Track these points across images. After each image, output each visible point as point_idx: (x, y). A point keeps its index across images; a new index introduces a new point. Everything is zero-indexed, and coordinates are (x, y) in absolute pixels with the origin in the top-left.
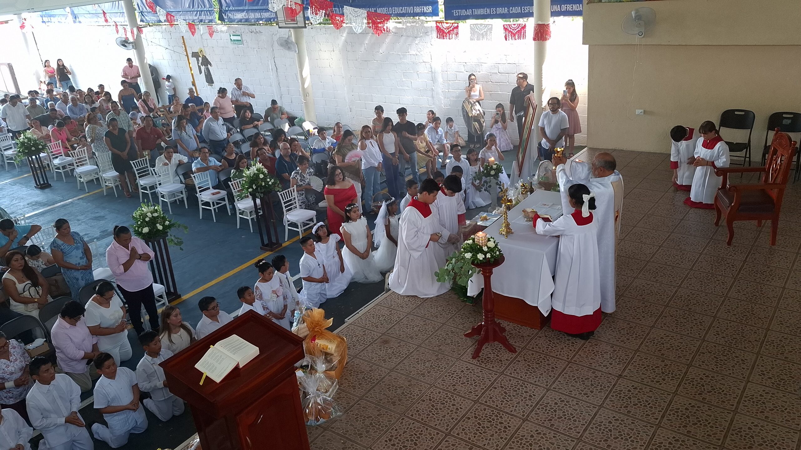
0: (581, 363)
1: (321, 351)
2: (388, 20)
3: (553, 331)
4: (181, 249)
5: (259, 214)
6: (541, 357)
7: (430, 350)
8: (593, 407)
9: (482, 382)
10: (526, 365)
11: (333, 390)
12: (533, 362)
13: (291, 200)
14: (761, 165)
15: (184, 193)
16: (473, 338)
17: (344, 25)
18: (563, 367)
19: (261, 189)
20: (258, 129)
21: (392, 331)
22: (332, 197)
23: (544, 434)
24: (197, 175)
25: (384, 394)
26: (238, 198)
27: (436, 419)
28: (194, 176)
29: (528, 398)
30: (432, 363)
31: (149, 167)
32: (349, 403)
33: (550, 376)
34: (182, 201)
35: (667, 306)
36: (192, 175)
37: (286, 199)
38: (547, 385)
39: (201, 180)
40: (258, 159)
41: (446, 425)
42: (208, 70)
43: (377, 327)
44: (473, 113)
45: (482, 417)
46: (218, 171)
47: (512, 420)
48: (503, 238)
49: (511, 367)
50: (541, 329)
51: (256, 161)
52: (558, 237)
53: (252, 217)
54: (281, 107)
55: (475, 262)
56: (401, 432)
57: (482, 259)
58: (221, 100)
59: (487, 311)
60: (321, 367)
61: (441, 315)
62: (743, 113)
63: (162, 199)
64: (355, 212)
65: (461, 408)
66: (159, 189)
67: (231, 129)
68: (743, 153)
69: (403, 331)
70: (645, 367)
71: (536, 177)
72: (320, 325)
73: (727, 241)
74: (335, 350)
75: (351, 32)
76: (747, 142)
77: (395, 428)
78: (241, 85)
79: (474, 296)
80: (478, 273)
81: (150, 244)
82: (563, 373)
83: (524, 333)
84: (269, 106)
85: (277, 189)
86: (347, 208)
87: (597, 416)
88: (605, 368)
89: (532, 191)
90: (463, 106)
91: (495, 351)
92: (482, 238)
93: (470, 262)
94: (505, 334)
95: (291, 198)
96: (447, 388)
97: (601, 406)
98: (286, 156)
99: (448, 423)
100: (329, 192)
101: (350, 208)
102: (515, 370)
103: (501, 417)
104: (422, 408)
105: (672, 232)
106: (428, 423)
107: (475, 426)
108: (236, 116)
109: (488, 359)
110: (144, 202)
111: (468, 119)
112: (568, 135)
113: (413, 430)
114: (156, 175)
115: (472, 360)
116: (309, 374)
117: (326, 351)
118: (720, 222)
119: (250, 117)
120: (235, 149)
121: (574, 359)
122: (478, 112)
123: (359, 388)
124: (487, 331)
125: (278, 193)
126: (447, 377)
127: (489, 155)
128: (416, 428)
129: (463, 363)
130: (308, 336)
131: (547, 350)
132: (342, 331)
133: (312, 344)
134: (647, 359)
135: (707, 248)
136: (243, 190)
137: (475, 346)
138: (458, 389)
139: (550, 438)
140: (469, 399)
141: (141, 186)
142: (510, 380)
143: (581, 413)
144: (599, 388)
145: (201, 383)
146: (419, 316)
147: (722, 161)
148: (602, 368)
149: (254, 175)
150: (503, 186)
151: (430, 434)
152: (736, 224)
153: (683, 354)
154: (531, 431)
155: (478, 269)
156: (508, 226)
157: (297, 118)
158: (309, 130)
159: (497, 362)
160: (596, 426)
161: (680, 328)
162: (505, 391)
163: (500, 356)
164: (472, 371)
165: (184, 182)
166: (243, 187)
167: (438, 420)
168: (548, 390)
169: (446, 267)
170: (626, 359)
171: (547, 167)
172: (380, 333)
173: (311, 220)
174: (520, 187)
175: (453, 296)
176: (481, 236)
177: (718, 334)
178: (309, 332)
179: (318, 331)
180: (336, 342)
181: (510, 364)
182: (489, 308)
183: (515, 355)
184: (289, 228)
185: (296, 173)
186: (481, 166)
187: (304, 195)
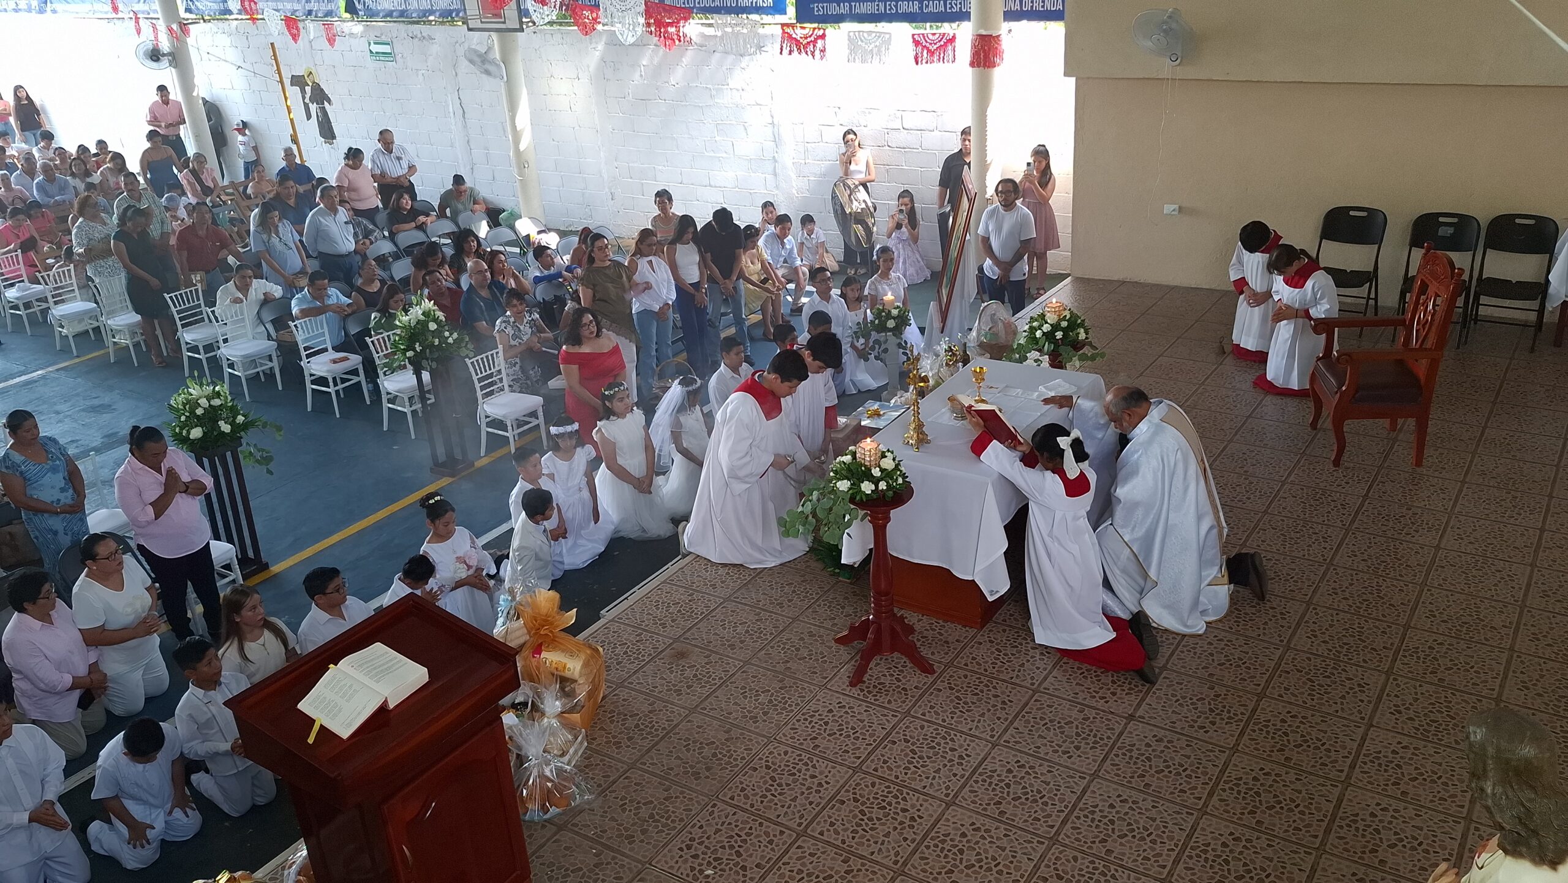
0: (1056, 693)
1: (553, 675)
2: (686, 19)
3: (1004, 631)
4: (270, 472)
5: (428, 402)
6: (982, 682)
7: (769, 670)
8: (1080, 777)
9: (868, 731)
10: (953, 697)
11: (576, 752)
12: (966, 691)
13: (491, 376)
14: (1398, 314)
15: (275, 358)
16: (852, 647)
17: (599, 27)
18: (1024, 700)
19: (431, 352)
20: (425, 232)
21: (693, 634)
22: (575, 368)
23: (986, 831)
24: (301, 323)
25: (678, 758)
26: (385, 369)
27: (779, 804)
28: (295, 326)
29: (956, 760)
30: (772, 695)
31: (203, 305)
32: (609, 776)
33: (999, 718)
34: (270, 375)
36: (292, 324)
37: (481, 373)
38: (992, 736)
39: (309, 333)
40: (426, 291)
41: (797, 815)
42: (324, 111)
43: (664, 625)
44: (854, 207)
45: (868, 799)
46: (344, 315)
47: (925, 804)
48: (912, 452)
49: (923, 702)
50: (982, 628)
51: (421, 295)
53: (414, 408)
54: (472, 189)
55: (856, 499)
56: (710, 831)
57: (870, 492)
58: (352, 173)
59: (879, 594)
60: (553, 705)
61: (790, 601)
62: (1364, 214)
63: (230, 371)
64: (621, 400)
65: (828, 783)
66: (225, 351)
67: (371, 232)
68: (1362, 291)
69: (715, 634)
70: (1178, 700)
71: (974, 333)
72: (551, 624)
73: (1333, 457)
74: (580, 673)
75: (614, 42)
76: (1371, 270)
77: (699, 824)
78: (392, 143)
79: (855, 563)
80: (862, 520)
81: (205, 461)
82: (1023, 713)
83: (950, 635)
84: (449, 185)
85: (464, 351)
86: (606, 393)
87: (1088, 794)
88: (1102, 700)
89: (966, 361)
90: (834, 192)
91: (894, 671)
92: (870, 451)
93: (847, 499)
94: (913, 638)
95: (493, 370)
96: (801, 744)
97: (1095, 775)
98: (481, 286)
99: (802, 812)
100: (570, 359)
101: (612, 392)
102: (932, 707)
103: (904, 799)
104: (751, 784)
105: (1228, 443)
106: (764, 812)
107: (855, 816)
108: (381, 206)
109: (879, 687)
110: (192, 376)
111: (844, 219)
112: (1035, 254)
113: (733, 826)
114: (217, 321)
115: (849, 688)
116: (529, 719)
117: (562, 674)
118: (1320, 422)
119: (409, 207)
120: (379, 271)
121: (1045, 685)
122: (863, 206)
123: (628, 746)
124: (878, 632)
125: (467, 360)
126: (800, 723)
127: (883, 289)
128: (739, 824)
129: (832, 695)
130: (528, 645)
131: (994, 668)
132: (595, 635)
133: (534, 662)
134: (1182, 684)
135: (1296, 471)
136: (394, 353)
137: (856, 661)
138: (822, 746)
139: (998, 838)
140: (841, 765)
141: (187, 343)
142: (922, 727)
143: (1057, 790)
144: (1091, 739)
145: (311, 740)
146: (746, 604)
147: (1323, 308)
148: (1097, 701)
149: (417, 323)
150: (912, 351)
151: (767, 834)
152: (1349, 426)
153: (1249, 673)
154: (962, 825)
155: (861, 513)
156: (920, 427)
157: (504, 211)
158: (528, 236)
159: (898, 692)
160: (1086, 813)
161: (1243, 625)
162: (912, 748)
163: (904, 681)
164: (849, 711)
165: (275, 338)
166: (396, 347)
167: (783, 806)
168: (994, 746)
169: (801, 507)
171: (994, 314)
172: (671, 638)
173: (533, 414)
174: (943, 353)
175: (814, 564)
176: (869, 448)
177: (1315, 636)
178: (528, 637)
179: (546, 635)
180: (583, 657)
181: (922, 696)
182: (883, 586)
183: (931, 679)
184: (490, 430)
185: (504, 322)
186: (868, 311)
187: (518, 366)
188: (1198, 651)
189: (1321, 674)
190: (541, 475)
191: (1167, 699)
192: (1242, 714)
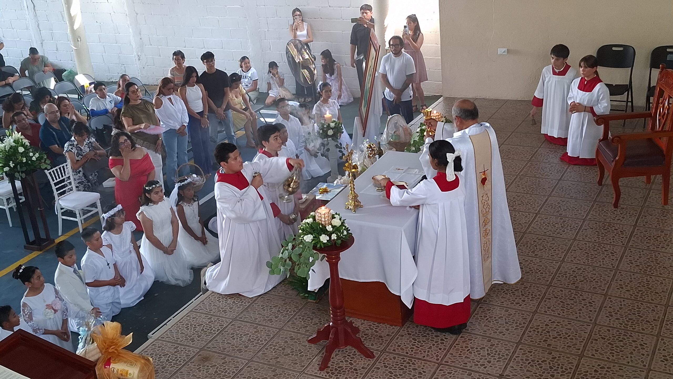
0: (453, 364)
3: (417, 327)
5: (21, 201)
6: (405, 361)
10: (387, 372)
12: (396, 367)
13: (63, 181)
14: (646, 110)
16: (320, 344)
18: (433, 370)
19: (21, 167)
20: (11, 87)
21: (213, 345)
35: (549, 286)
37: (56, 179)
40: (15, 126)
43: (193, 340)
44: (301, 58)
48: (352, 214)
50: (403, 326)
51: (12, 130)
52: (417, 208)
53: (10, 206)
55: (317, 247)
57: (326, 242)
59: (335, 308)
61: (276, 317)
62: (621, 49)
64: (157, 192)
68: (624, 97)
69: (228, 343)
70: (530, 363)
71: (385, 136)
72: (116, 344)
73: (613, 202)
74: (138, 376)
76: (628, 83)
79: (317, 290)
80: (321, 260)
83: (383, 332)
84: (27, 55)
85: (44, 166)
86: (147, 188)
88: (482, 367)
89: (380, 154)
90: (287, 49)
91: (348, 358)
92: (324, 215)
93: (311, 247)
94: (359, 335)
95: (64, 177)
98: (54, 122)
101: (150, 188)
105: (550, 196)
109: (339, 369)
111: (295, 66)
115: (320, 372)
118: (604, 180)
121: (445, 360)
122: (307, 57)
124: (336, 334)
125: (46, 171)
127: (325, 110)
129: (308, 377)
130: (101, 360)
131: (412, 351)
132: (146, 350)
133: (106, 370)
134: (531, 352)
135: (591, 213)
137: (323, 353)
146: (248, 322)
147: (603, 106)
148: (479, 368)
149: (10, 148)
152: (622, 182)
153: (572, 342)
155: (321, 255)
156: (355, 197)
157: (66, 71)
158: (83, 86)
159: (352, 372)
161: (566, 312)
170: (507, 355)
172: (198, 348)
173: (94, 205)
174: (365, 149)
175: (290, 292)
176: (323, 212)
177: (612, 316)
178: (101, 355)
179: (113, 352)
180: (139, 365)
181: (367, 373)
182: (338, 303)
183: (372, 361)
184: (64, 217)
185: (71, 145)
186: (316, 125)
187: (81, 173)
188: (540, 330)
189: (617, 339)
190: (101, 245)
191: (523, 362)
192: (570, 368)
